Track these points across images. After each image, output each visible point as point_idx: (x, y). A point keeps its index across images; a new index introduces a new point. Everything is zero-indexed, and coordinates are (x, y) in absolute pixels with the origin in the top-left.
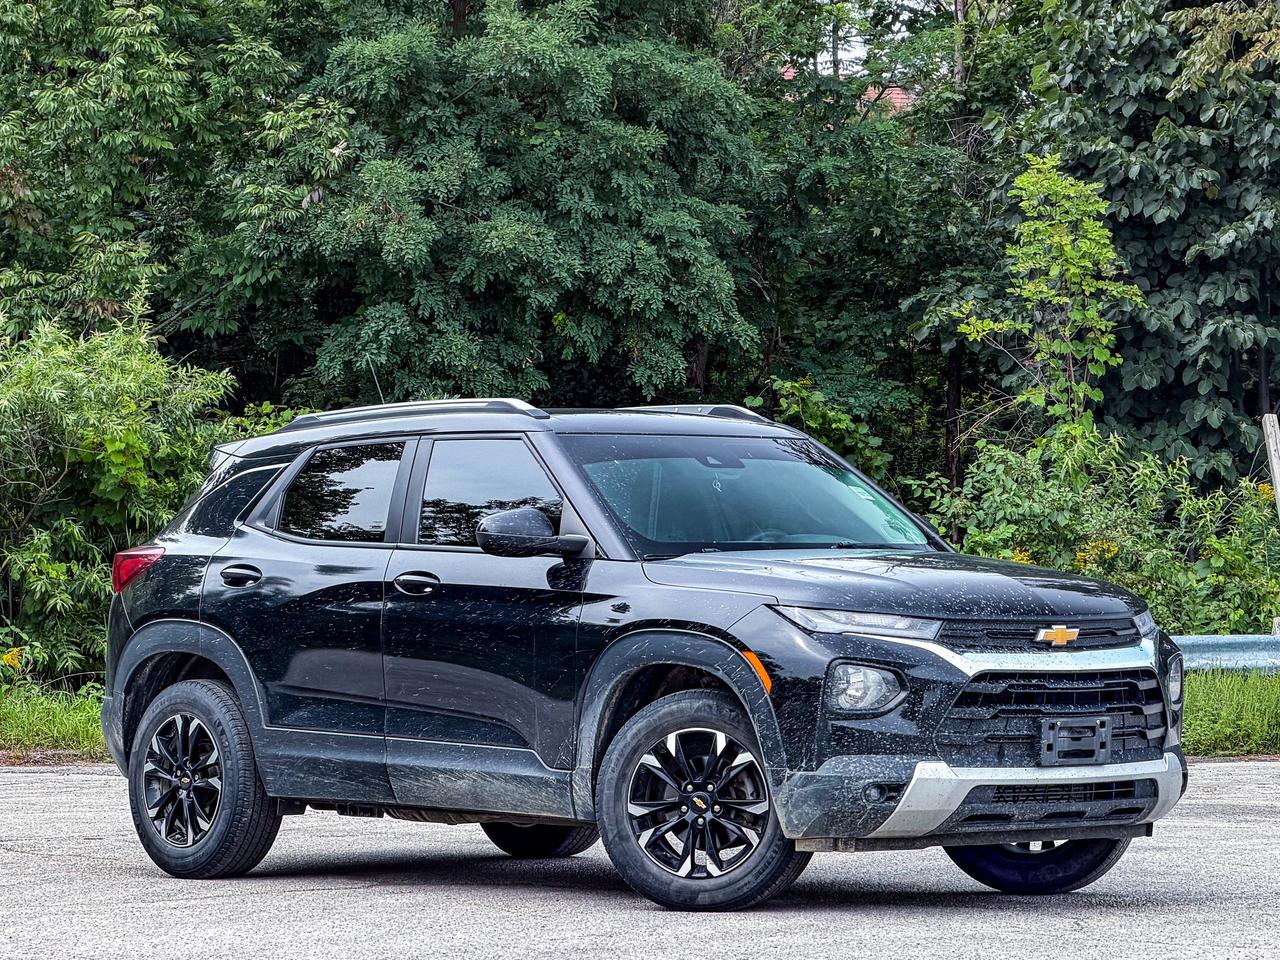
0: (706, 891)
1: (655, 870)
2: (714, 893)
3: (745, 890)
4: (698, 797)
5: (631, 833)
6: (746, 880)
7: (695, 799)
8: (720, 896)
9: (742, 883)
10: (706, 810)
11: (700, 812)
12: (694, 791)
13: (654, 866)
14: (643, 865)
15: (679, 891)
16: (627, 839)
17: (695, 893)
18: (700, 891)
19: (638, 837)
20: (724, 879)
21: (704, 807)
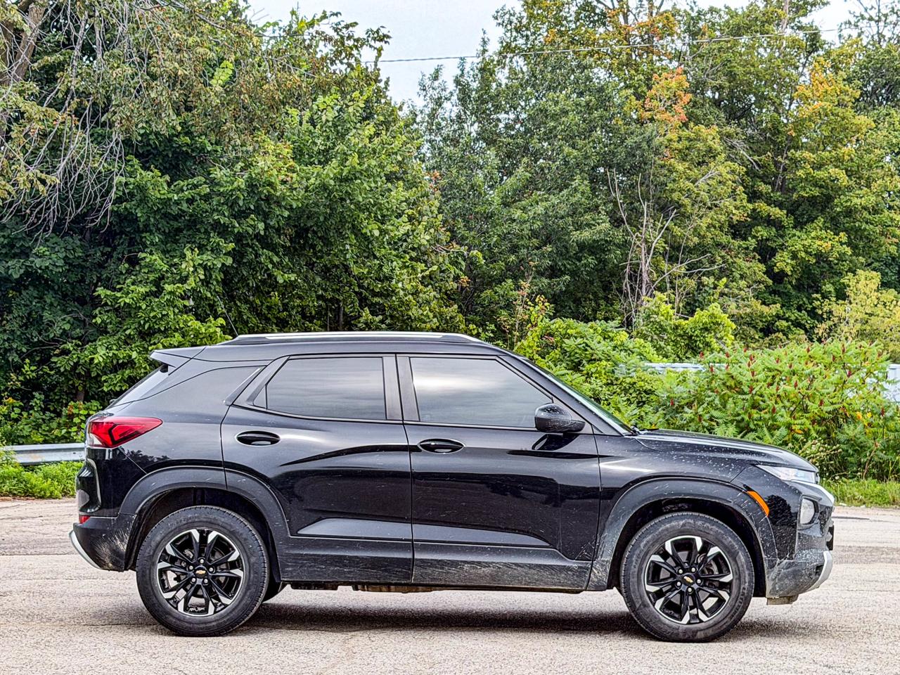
0: (701, 630)
1: (667, 622)
2: (706, 631)
3: (725, 627)
4: (688, 576)
5: (649, 602)
6: (725, 621)
7: (685, 578)
8: (710, 632)
9: (723, 623)
10: (693, 584)
11: (689, 585)
12: (684, 573)
13: (667, 620)
14: (660, 620)
15: (685, 632)
16: (648, 606)
17: (695, 632)
18: (697, 631)
19: (654, 605)
20: (711, 622)
21: (691, 581)
